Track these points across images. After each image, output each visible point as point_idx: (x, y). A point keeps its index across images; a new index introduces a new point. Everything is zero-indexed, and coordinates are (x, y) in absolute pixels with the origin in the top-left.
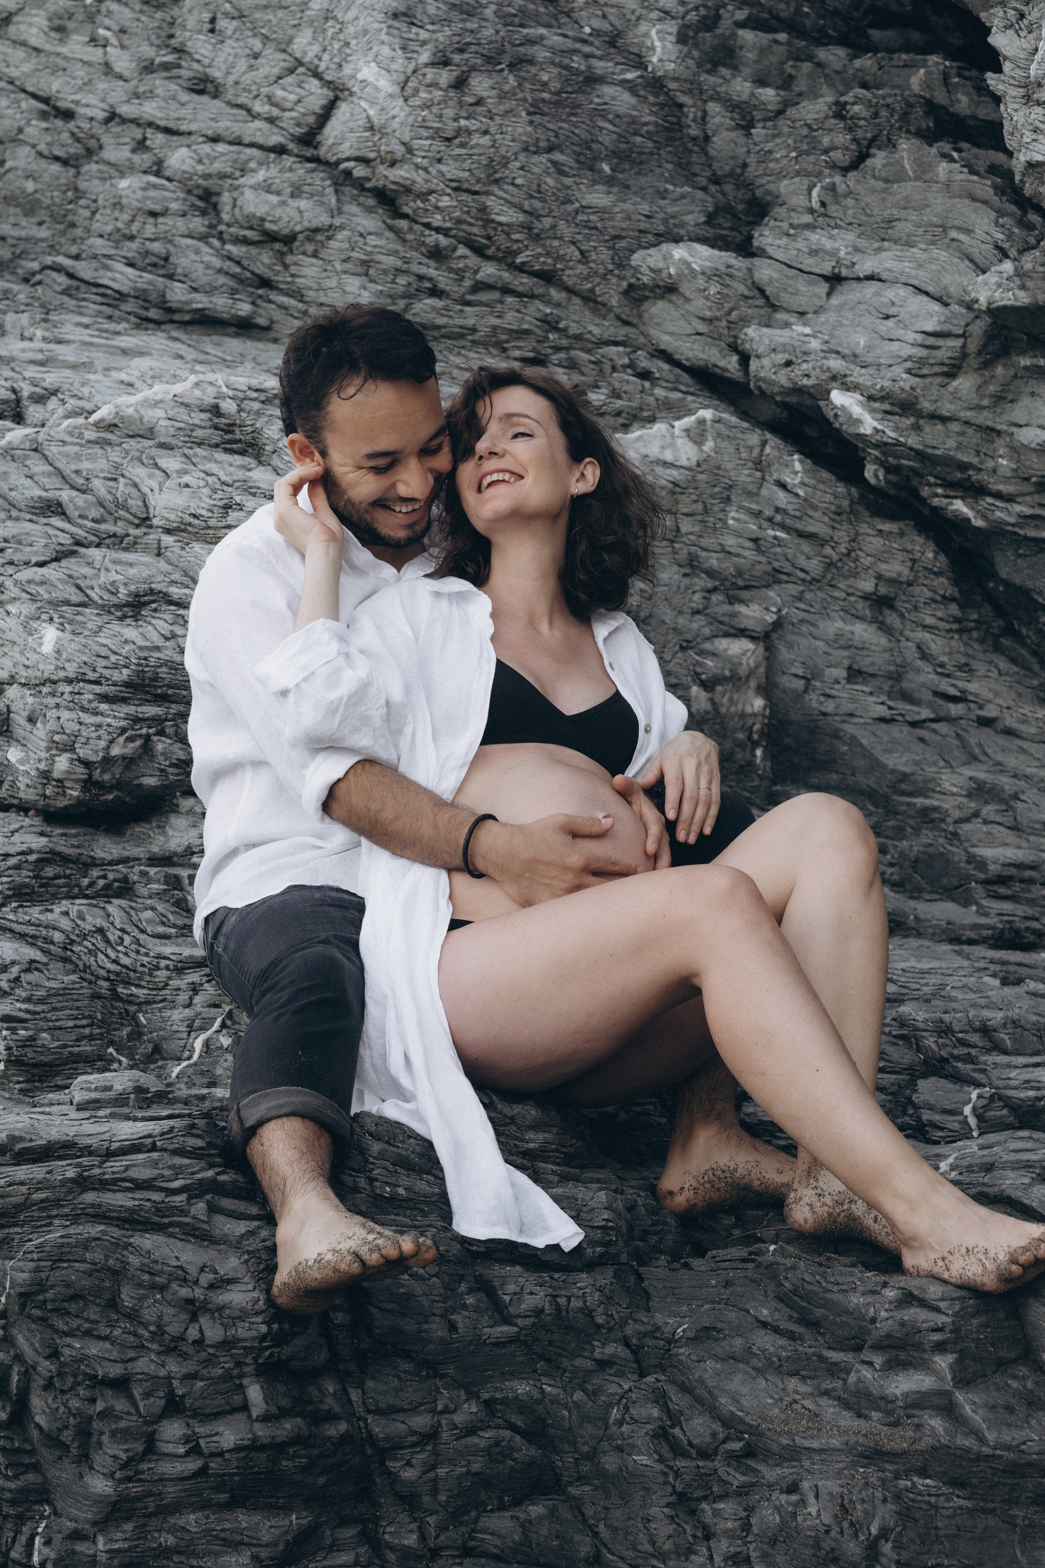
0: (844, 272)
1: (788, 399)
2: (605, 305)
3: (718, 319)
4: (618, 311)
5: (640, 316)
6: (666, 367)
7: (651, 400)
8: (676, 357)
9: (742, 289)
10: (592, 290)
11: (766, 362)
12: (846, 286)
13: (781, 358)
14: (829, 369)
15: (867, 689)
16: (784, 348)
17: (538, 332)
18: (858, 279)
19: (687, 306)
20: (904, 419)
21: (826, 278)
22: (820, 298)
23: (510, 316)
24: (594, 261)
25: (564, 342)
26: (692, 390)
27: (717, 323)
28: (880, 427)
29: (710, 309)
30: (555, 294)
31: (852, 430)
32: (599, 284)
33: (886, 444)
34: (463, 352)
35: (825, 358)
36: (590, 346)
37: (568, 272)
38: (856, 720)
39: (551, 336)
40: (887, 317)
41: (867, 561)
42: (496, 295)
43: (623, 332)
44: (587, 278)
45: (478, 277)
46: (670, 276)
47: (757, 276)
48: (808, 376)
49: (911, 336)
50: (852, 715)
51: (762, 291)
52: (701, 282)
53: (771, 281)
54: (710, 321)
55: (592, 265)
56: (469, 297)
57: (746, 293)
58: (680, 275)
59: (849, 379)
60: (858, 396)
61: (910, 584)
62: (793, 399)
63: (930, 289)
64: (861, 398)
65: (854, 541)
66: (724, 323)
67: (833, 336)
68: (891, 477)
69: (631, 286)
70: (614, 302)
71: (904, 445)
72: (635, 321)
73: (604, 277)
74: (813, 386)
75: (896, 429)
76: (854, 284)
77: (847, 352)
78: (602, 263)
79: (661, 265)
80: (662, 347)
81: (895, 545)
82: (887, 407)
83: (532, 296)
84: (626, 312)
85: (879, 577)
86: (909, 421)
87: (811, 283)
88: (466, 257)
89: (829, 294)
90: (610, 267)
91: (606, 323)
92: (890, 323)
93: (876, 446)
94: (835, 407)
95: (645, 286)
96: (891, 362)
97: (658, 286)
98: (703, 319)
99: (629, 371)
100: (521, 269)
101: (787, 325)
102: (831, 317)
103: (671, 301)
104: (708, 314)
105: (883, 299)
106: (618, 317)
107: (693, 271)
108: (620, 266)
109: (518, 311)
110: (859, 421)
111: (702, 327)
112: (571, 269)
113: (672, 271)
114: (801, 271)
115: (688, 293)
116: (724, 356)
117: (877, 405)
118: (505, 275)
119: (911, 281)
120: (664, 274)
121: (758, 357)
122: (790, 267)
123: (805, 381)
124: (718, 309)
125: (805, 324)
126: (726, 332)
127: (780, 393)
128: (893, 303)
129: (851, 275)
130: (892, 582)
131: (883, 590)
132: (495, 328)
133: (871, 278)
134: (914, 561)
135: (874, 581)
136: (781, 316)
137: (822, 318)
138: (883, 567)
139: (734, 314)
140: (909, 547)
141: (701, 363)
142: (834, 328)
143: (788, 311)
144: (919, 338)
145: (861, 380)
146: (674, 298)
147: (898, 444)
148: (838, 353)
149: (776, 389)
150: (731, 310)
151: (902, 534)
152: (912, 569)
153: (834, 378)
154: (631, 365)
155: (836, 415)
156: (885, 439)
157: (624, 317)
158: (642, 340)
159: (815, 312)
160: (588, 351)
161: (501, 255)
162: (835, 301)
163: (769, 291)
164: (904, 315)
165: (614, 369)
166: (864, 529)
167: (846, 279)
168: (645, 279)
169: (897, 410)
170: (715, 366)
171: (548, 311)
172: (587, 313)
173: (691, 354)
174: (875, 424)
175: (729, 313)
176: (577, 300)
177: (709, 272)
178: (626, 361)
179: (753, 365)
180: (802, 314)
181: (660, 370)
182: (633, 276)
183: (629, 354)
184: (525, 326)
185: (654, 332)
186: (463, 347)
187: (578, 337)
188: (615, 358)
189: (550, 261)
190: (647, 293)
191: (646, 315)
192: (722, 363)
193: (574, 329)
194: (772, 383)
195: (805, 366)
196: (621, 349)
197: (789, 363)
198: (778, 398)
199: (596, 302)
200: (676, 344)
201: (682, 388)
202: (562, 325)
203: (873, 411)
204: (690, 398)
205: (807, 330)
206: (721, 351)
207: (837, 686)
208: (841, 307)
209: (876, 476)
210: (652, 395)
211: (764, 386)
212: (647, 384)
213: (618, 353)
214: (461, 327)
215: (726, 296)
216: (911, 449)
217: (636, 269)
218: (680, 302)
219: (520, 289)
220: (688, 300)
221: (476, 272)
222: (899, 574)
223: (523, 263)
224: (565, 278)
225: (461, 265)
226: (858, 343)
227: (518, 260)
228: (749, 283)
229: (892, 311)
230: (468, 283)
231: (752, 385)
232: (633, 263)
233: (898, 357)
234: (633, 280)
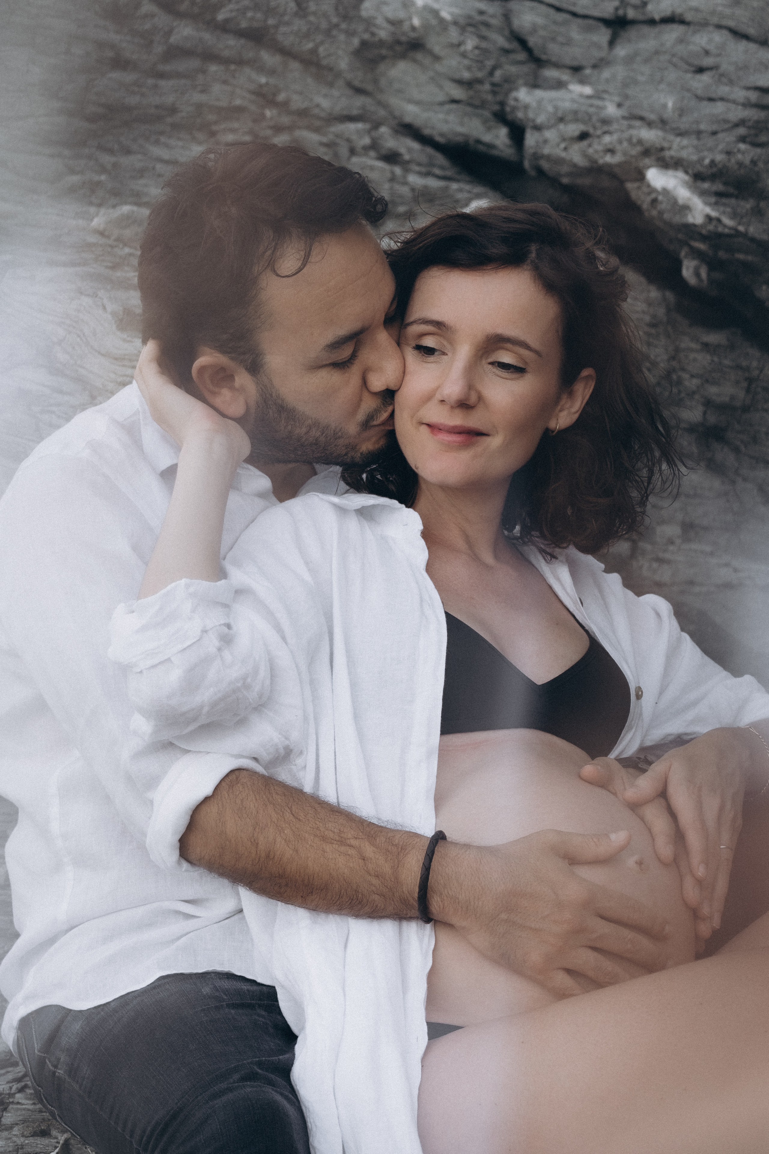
0: (631, 14)
1: (579, 181)
2: (331, 69)
3: (480, 81)
4: (349, 76)
5: (376, 81)
6: (416, 146)
7: (405, 190)
8: (427, 132)
9: (501, 41)
10: (314, 51)
11: (550, 134)
12: (632, 32)
13: (573, 129)
14: (640, 142)
15: (708, 549)
16: (575, 116)
17: (253, 108)
18: (652, 22)
19: (438, 67)
20: (742, 203)
21: (606, 22)
22: (599, 47)
23: (217, 88)
24: (314, 13)
25: (285, 120)
26: (449, 173)
27: (478, 87)
28: (714, 214)
29: (469, 68)
30: (269, 58)
31: (677, 219)
32: (322, 43)
33: (720, 235)
34: (163, 139)
35: (630, 127)
36: (318, 123)
37: (283, 29)
38: (697, 589)
39: (268, 113)
40: (701, 70)
41: (692, 384)
42: (194, 63)
43: (358, 102)
44: (307, 36)
45: (172, 40)
46: (413, 29)
47: (516, 23)
48: (611, 151)
49: (740, 94)
50: (691, 583)
51: (522, 42)
52: (454, 34)
53: (534, 30)
54: (468, 84)
55: (312, 18)
56: (161, 67)
57: (507, 45)
58: (426, 26)
59: (667, 154)
60: (681, 174)
61: (746, 409)
62: (586, 181)
63: (751, 31)
64: (686, 178)
65: (673, 358)
66: (487, 87)
67: (626, 97)
68: (717, 275)
69: (364, 44)
70: (343, 64)
71: (745, 235)
72: (369, 87)
73: (328, 33)
74: (619, 165)
75: (734, 215)
76: (646, 29)
77: (652, 117)
78: (325, 15)
79: (401, 14)
80: (408, 119)
81: (727, 362)
82: (719, 187)
83: (241, 62)
84: (358, 78)
85: (708, 403)
86: (748, 205)
87: (588, 29)
88: (153, 16)
89: (612, 43)
90: (335, 20)
91: (336, 93)
92: (706, 78)
93: (704, 238)
94: (653, 190)
95: (381, 43)
96: (715, 127)
97: (399, 42)
98: (460, 82)
99: (372, 154)
100: (224, 28)
101: (560, 85)
102: (620, 71)
103: (415, 61)
104: (466, 75)
105: (691, 47)
106: (350, 85)
107: (442, 20)
108: (345, 17)
109: (225, 82)
110: (686, 208)
111: (458, 93)
112: (287, 24)
113: (416, 22)
114: (574, 15)
115: (437, 49)
116: (489, 129)
117: (706, 185)
118: (207, 36)
119: (724, 22)
120: (406, 26)
121: (538, 128)
122: (558, 9)
123: (608, 159)
124: (480, 69)
125: (582, 82)
126: (489, 97)
127: (570, 174)
128: (707, 53)
129: (641, 17)
130: (723, 408)
131: (712, 419)
132: (199, 107)
133: (670, 20)
134: (750, 381)
135: (701, 408)
136: (550, 73)
137: (606, 74)
138: (713, 390)
139: (498, 73)
140: (744, 364)
141: (460, 139)
142: (625, 85)
143: (557, 65)
144: (753, 96)
145: (684, 154)
146: (419, 56)
147: (737, 234)
148: (642, 119)
149: (565, 169)
150: (494, 68)
151: (732, 347)
152: (748, 390)
153: (646, 152)
154: (374, 146)
155: (654, 201)
156: (720, 229)
157: (357, 83)
158: (382, 113)
159: (595, 66)
160: (317, 130)
161: (196, 10)
162: (621, 51)
163: (532, 41)
164: (725, 67)
165: (353, 152)
166: (686, 343)
167: (633, 22)
168: (383, 34)
169: (731, 190)
170: (478, 141)
171: (263, 80)
172: (309, 80)
173: (445, 128)
174: (708, 210)
175: (491, 73)
176: (295, 65)
177: (462, 21)
178: (366, 141)
179: (531, 139)
180: (576, 69)
181: (410, 150)
182: (366, 30)
183: (369, 132)
184: (238, 102)
185: (394, 101)
186: (162, 133)
187: (303, 113)
188: (354, 137)
189: (259, 15)
190: (384, 52)
191: (383, 82)
192: (487, 138)
193: (297, 103)
194: (559, 161)
195: (607, 139)
196: (360, 126)
197: (584, 136)
198: (565, 181)
199: (318, 65)
200: (425, 115)
201: (437, 171)
202: (281, 97)
203: (702, 194)
204: (454, 186)
205: (587, 90)
206: (485, 122)
207: (671, 548)
208: (629, 60)
209: (697, 274)
210: (405, 183)
211: (545, 165)
212: (398, 170)
213: (358, 131)
214: (157, 107)
215: (485, 52)
216: (753, 240)
217: (369, 23)
218: (427, 61)
219: (226, 53)
220: (437, 58)
221: (169, 33)
222: (733, 398)
223: (227, 21)
224: (280, 38)
225: (147, 26)
226: (665, 106)
227: (221, 16)
228: (507, 33)
229: (708, 61)
230: (159, 49)
231: (527, 164)
232: (364, 14)
233: (726, 121)
234: (366, 36)
